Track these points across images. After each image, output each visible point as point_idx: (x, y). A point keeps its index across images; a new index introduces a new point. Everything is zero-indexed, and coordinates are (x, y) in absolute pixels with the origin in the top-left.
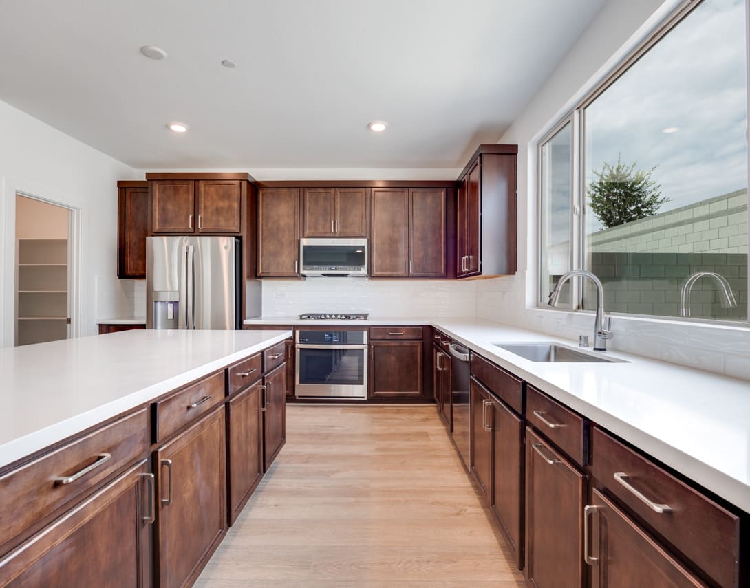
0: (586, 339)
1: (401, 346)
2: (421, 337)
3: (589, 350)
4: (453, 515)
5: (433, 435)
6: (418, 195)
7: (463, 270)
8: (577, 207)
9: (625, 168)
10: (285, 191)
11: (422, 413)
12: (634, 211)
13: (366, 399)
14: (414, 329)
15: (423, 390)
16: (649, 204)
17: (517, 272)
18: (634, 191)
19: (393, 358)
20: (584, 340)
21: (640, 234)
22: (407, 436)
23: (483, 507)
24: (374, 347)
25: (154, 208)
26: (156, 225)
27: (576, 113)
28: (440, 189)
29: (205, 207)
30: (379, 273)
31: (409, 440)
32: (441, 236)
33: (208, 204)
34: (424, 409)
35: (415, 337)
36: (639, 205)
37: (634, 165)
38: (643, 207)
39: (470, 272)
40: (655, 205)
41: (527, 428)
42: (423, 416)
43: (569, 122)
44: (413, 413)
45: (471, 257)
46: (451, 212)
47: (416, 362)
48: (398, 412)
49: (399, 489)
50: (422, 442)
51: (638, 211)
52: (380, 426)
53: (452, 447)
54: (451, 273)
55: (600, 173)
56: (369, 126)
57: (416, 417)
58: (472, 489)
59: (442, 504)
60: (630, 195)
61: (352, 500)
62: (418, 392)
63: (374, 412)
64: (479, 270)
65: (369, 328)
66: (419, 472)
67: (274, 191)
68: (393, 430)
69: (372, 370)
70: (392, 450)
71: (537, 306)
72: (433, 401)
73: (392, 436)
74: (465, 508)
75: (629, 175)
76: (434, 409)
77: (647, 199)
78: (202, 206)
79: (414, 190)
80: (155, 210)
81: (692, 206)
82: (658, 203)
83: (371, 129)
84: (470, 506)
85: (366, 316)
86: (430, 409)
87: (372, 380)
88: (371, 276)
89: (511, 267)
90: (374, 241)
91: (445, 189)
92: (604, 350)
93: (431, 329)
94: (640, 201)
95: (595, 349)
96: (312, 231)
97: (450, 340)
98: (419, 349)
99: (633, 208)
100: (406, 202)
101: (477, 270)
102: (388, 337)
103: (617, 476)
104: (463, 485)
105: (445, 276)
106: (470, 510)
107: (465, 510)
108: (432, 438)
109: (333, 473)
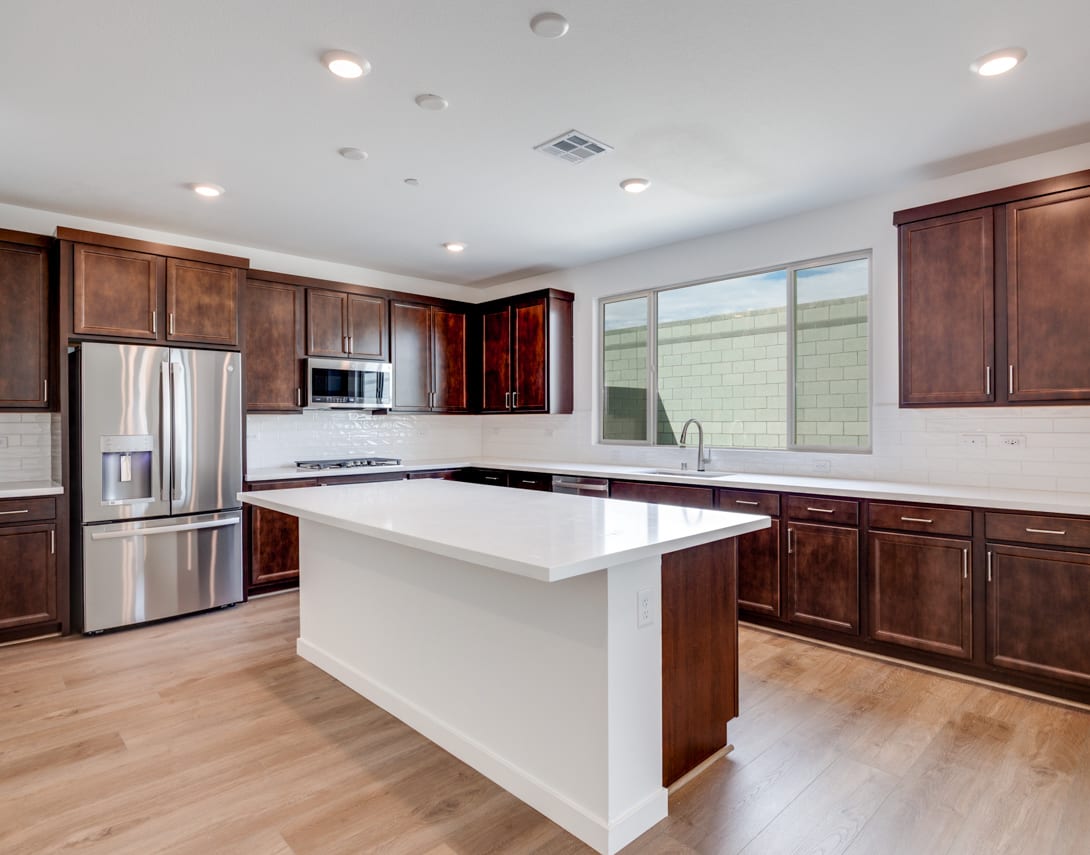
7: (507, 406)
10: (280, 287)
17: (573, 411)
20: (685, 466)
25: (77, 292)
26: (81, 321)
27: (653, 293)
29: (178, 301)
33: (184, 297)
56: (445, 245)
67: (264, 285)
71: (600, 442)
78: (172, 298)
79: (436, 309)
80: (81, 295)
95: (698, 471)
96: (319, 349)
100: (429, 322)
101: (543, 408)
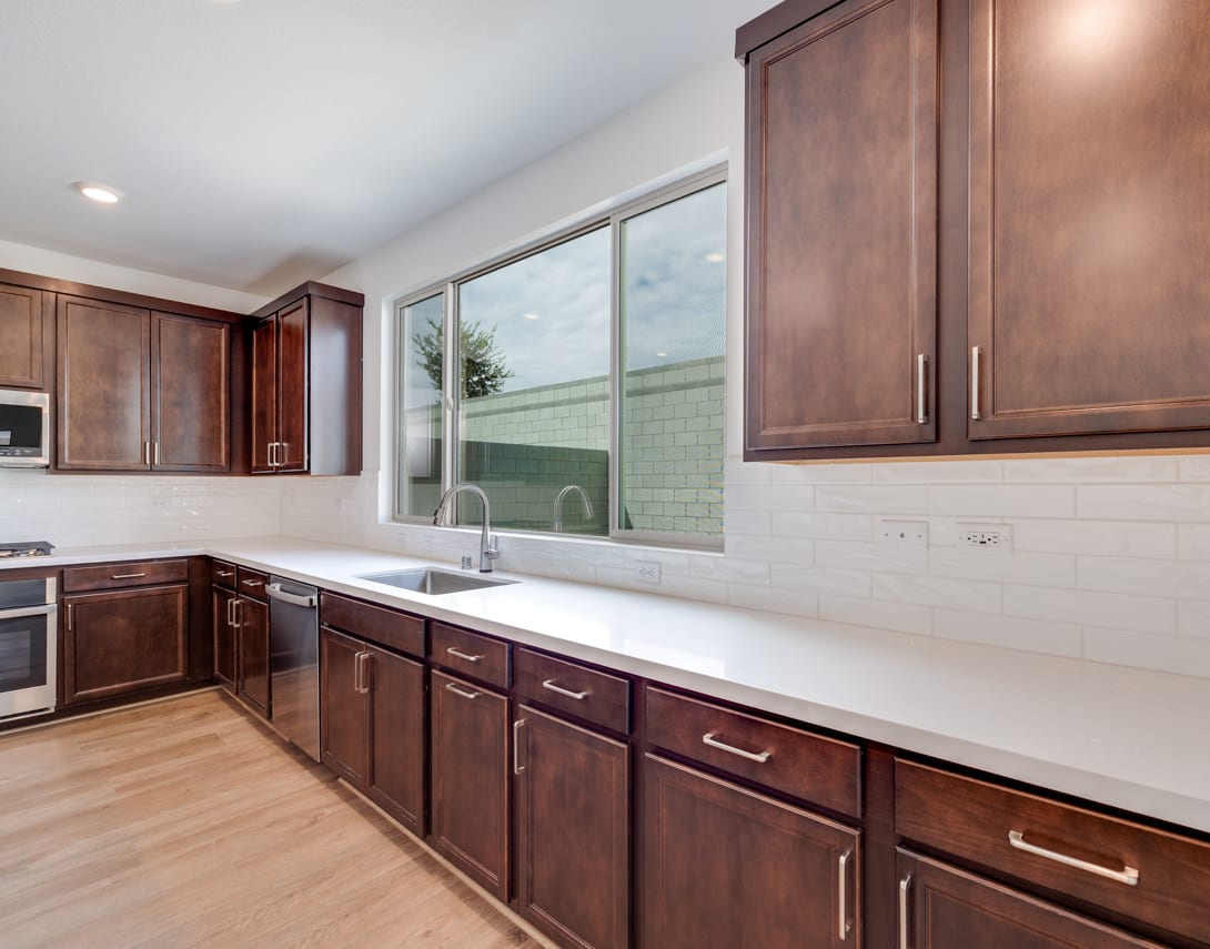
0: (469, 560)
1: (140, 597)
2: (185, 576)
3: (474, 573)
4: (306, 826)
5: (226, 735)
6: (171, 326)
7: (270, 464)
8: (451, 401)
9: (467, 326)
11: (192, 706)
12: (476, 383)
13: (52, 710)
14: (172, 564)
15: (189, 668)
16: (494, 376)
17: (362, 472)
18: (476, 357)
19: (121, 622)
20: (467, 562)
21: (486, 414)
22: (177, 750)
23: (346, 801)
24: (74, 607)
27: (450, 286)
28: (218, 325)
30: (77, 462)
31: (182, 755)
32: (219, 402)
34: (192, 699)
35: (172, 577)
36: (483, 376)
37: (478, 324)
38: (487, 379)
39: (282, 468)
40: (499, 379)
41: (433, 671)
42: (196, 711)
43: (442, 293)
44: (175, 710)
45: (285, 444)
46: (239, 366)
47: (174, 622)
48: (137, 717)
49: (198, 830)
50: (212, 751)
51: (481, 383)
52: (108, 750)
53: (268, 742)
54: (238, 467)
55: (438, 326)
56: (77, 186)
57: (180, 716)
58: (323, 786)
59: (285, 820)
60: (474, 362)
61: (107, 882)
62: (179, 674)
63: (75, 732)
64: (306, 468)
65: (60, 572)
66: (226, 794)
68: (138, 750)
69: (68, 652)
70: (153, 780)
71: (394, 519)
72: (212, 681)
73: (145, 759)
74: (320, 812)
75: (472, 335)
76: (214, 696)
77: (491, 372)
79: (161, 316)
81: (539, 390)
82: (503, 377)
83: (81, 193)
84: (327, 807)
85: (44, 548)
86: (204, 697)
87: (68, 671)
88: (55, 466)
89: (353, 463)
90: (66, 400)
91: (227, 325)
92: (490, 571)
93: (207, 561)
94: (484, 372)
95: (481, 571)
97: (266, 578)
98: (180, 599)
99: (476, 379)
100: (145, 336)
101: (302, 466)
102: (110, 584)
103: (546, 684)
104: (305, 785)
105: (229, 471)
106: (328, 811)
107: (322, 814)
108: (226, 740)
109: (31, 861)
